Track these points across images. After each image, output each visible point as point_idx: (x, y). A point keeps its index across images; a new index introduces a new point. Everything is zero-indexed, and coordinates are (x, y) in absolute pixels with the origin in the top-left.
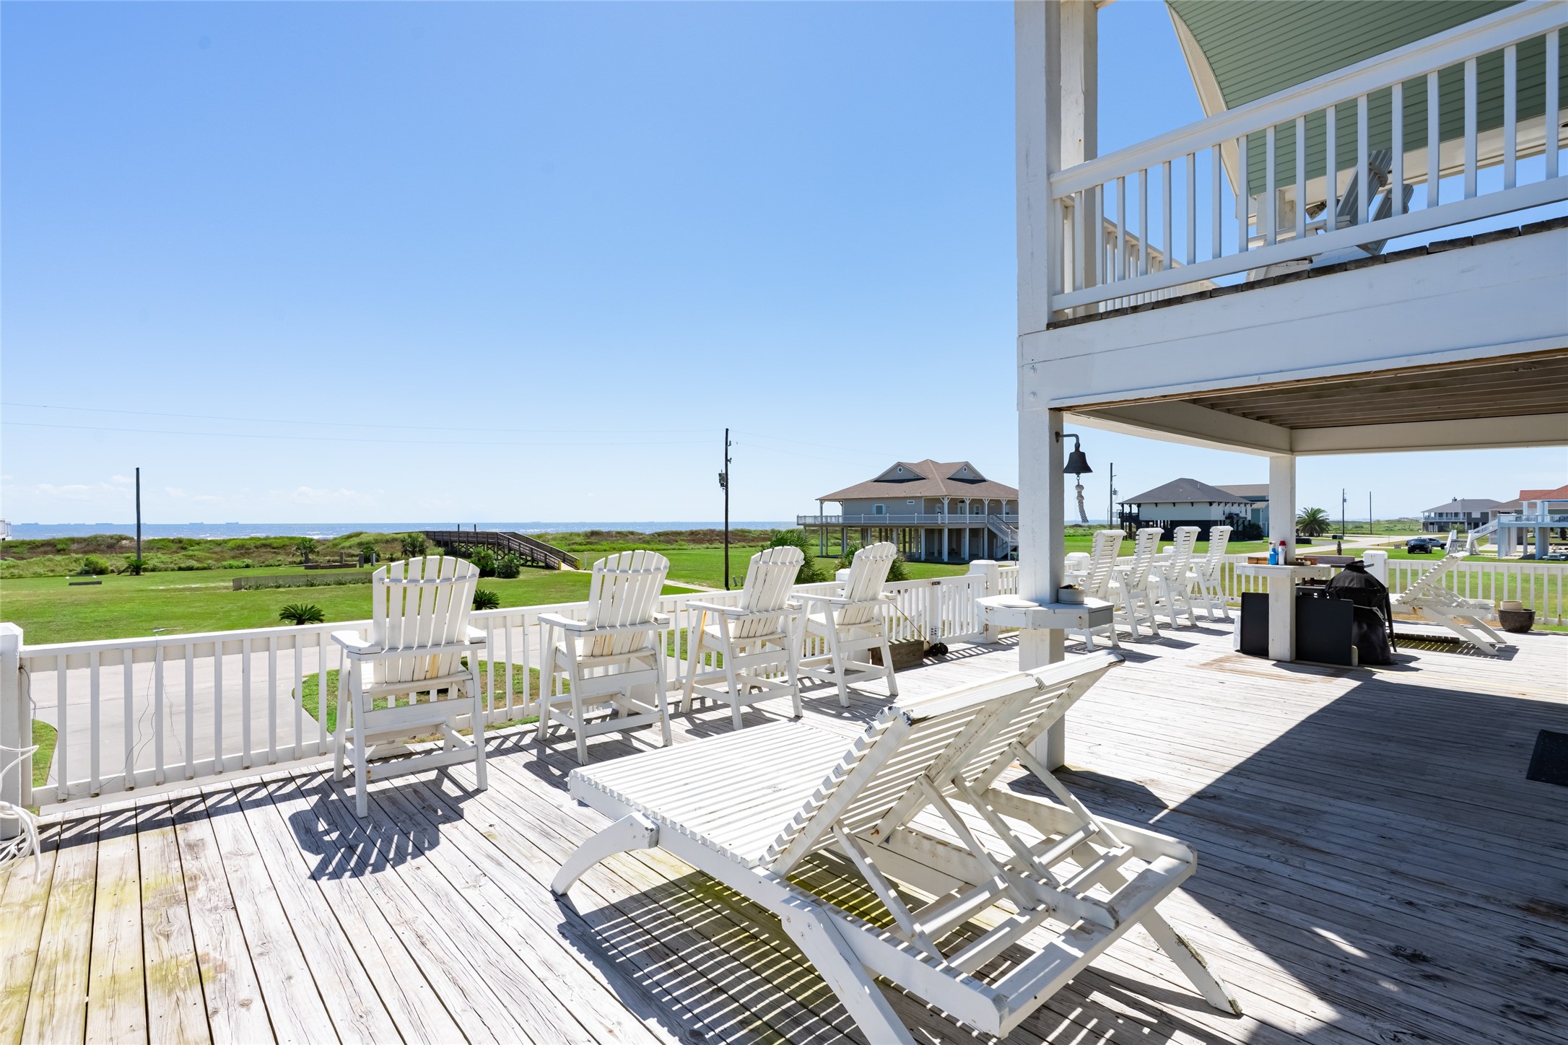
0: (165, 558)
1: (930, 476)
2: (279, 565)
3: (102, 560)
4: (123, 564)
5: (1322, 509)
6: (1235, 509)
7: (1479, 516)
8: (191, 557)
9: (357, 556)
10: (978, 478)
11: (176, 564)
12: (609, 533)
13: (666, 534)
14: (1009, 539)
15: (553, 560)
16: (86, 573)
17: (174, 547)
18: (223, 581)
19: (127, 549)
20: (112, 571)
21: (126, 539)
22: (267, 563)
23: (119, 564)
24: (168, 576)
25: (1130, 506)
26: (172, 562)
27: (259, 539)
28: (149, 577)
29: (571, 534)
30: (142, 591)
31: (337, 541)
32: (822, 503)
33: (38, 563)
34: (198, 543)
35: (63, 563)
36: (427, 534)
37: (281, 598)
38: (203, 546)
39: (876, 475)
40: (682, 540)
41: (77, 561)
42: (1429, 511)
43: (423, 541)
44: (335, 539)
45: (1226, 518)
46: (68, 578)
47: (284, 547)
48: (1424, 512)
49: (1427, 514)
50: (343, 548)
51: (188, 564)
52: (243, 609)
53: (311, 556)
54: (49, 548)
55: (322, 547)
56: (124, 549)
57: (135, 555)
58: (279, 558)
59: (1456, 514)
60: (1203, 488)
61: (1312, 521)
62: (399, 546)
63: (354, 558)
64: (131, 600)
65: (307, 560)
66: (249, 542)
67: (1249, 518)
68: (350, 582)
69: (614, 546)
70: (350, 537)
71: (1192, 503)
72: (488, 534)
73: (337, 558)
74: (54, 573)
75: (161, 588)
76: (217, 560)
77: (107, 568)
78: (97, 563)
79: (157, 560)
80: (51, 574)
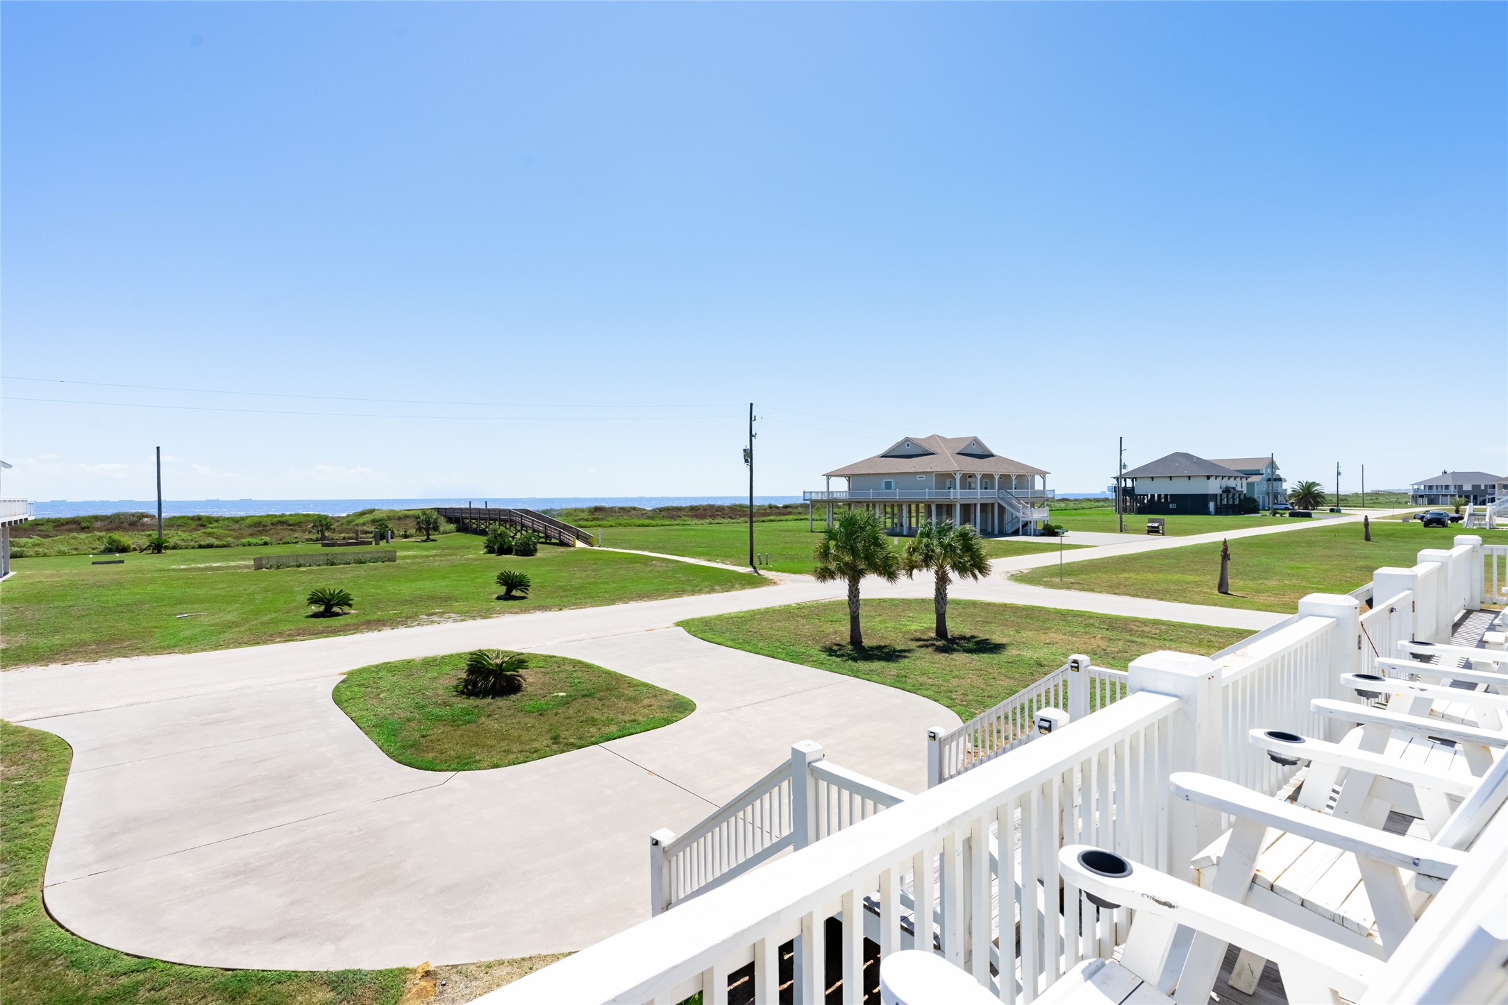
0: (185, 535)
1: (939, 451)
2: (296, 543)
3: (125, 538)
4: (144, 542)
5: (1317, 482)
6: (1232, 483)
7: (1470, 489)
8: (210, 534)
9: (371, 532)
10: (986, 454)
11: (196, 542)
12: (612, 509)
13: (667, 509)
14: (1020, 515)
15: (568, 537)
16: (108, 551)
17: (194, 524)
18: (243, 559)
19: (149, 527)
20: (135, 549)
21: (147, 516)
22: (284, 540)
23: (140, 542)
24: (189, 554)
25: (1125, 481)
26: (192, 540)
27: (276, 516)
28: (171, 555)
29: (576, 510)
30: (164, 570)
31: (351, 518)
32: (828, 479)
33: (62, 542)
34: (217, 520)
35: (87, 541)
36: (439, 510)
37: (305, 578)
38: (222, 523)
39: (882, 451)
40: (685, 515)
41: (100, 539)
42: (1418, 484)
43: (437, 519)
44: (348, 516)
45: (1223, 492)
46: (91, 556)
47: (299, 524)
48: (1413, 485)
49: (1416, 487)
50: (357, 525)
51: (208, 542)
52: (266, 590)
53: (327, 534)
54: (74, 526)
55: (337, 524)
56: (145, 527)
57: (156, 532)
58: (296, 536)
59: (1447, 487)
60: (1200, 462)
61: (1306, 495)
62: (412, 523)
63: (369, 535)
64: (152, 581)
65: (324, 538)
66: (265, 519)
67: (1245, 492)
68: (370, 561)
69: (620, 521)
70: (362, 514)
71: (1189, 477)
72: (500, 510)
73: (352, 535)
74: (78, 551)
75: (182, 567)
76: (236, 538)
77: (129, 546)
78: (120, 541)
79: (177, 538)
80: (75, 552)
